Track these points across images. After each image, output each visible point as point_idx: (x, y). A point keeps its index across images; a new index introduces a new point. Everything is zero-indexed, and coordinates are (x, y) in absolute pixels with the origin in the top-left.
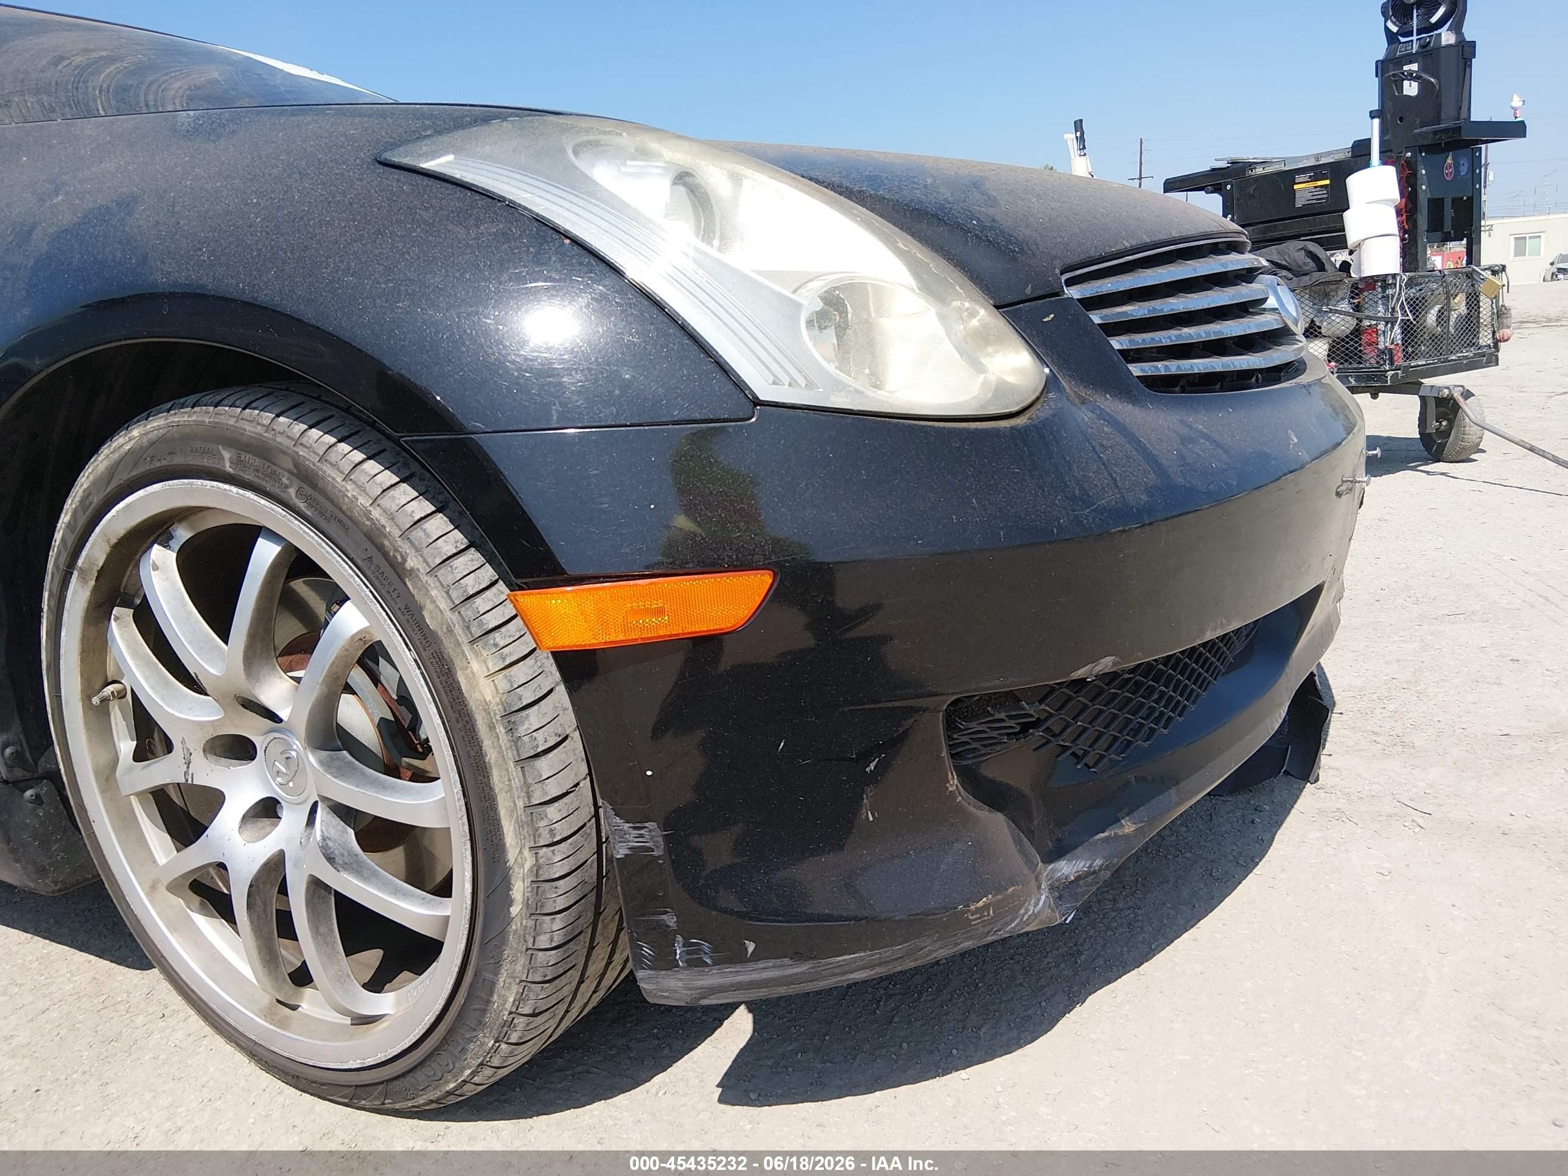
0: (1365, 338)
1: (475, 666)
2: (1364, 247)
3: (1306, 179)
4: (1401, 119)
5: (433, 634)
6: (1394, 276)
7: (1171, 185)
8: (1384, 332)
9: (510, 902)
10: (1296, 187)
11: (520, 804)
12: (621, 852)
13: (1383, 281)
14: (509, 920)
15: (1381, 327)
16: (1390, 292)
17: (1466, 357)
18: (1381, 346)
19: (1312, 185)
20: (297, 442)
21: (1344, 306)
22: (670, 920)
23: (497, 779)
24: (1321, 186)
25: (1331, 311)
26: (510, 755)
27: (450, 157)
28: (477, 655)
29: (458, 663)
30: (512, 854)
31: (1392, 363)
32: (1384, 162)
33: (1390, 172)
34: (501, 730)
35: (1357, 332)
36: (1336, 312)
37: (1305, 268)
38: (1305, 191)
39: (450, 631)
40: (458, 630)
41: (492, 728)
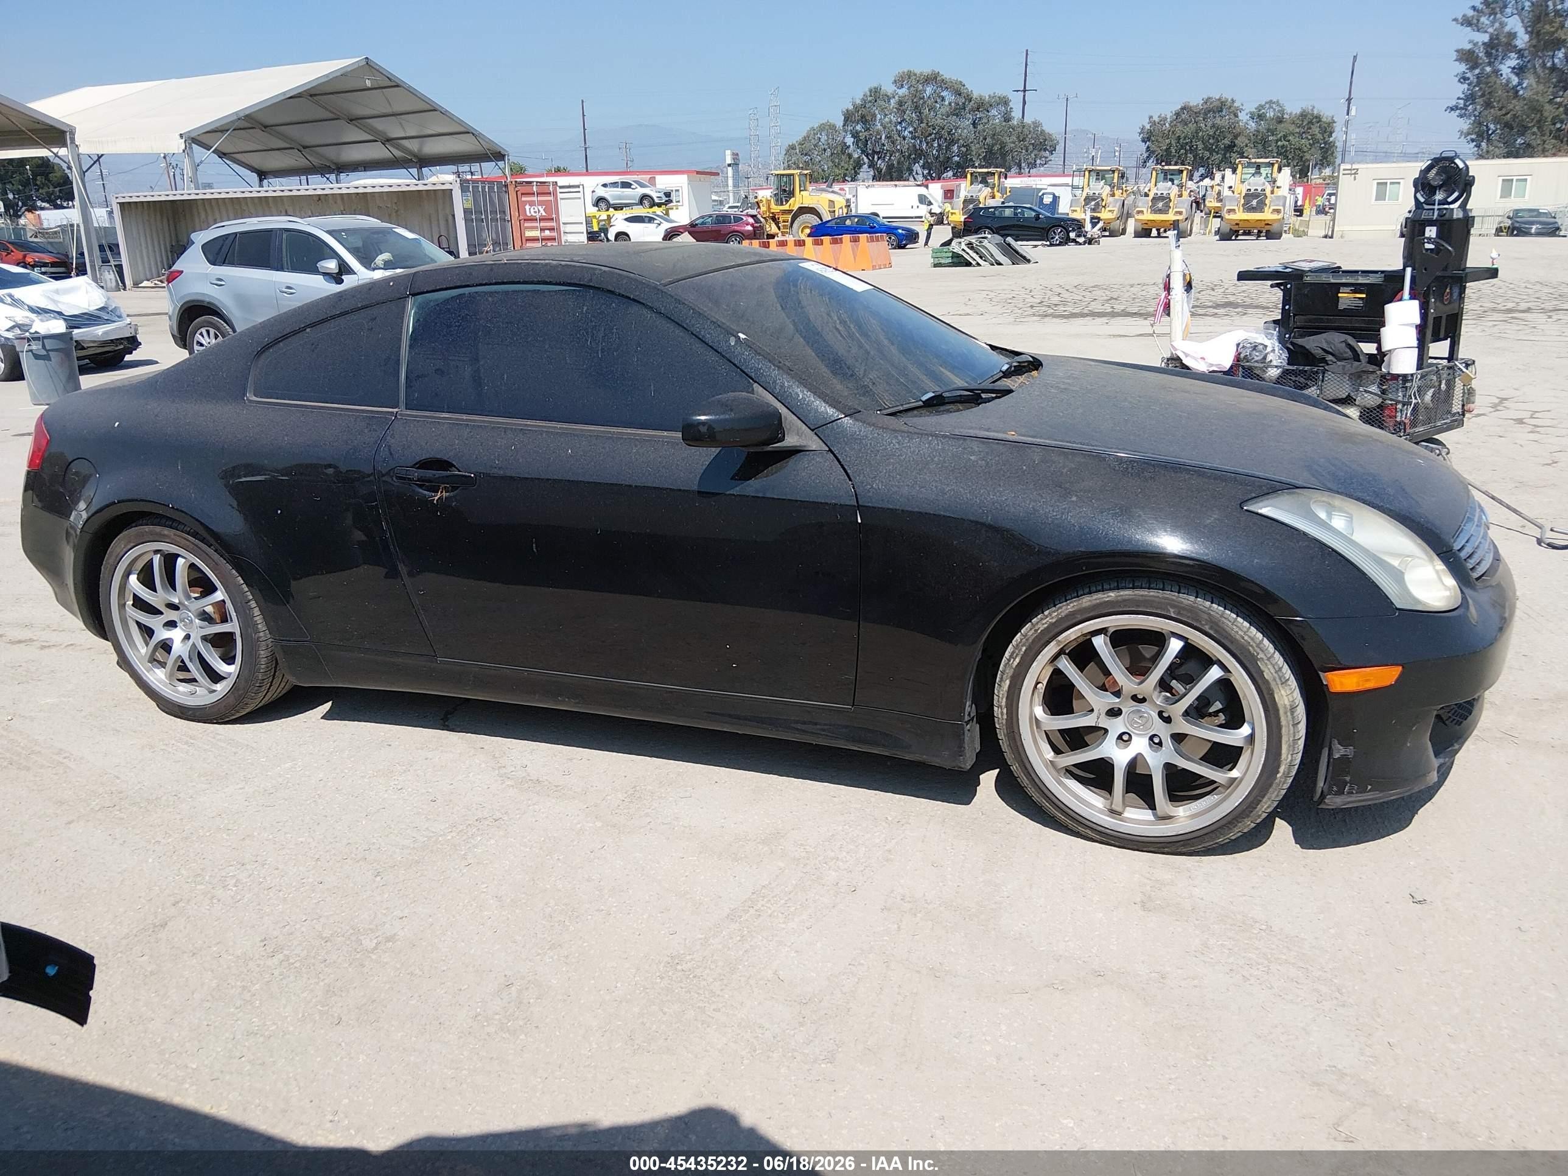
0: (1387, 412)
1: (1283, 692)
2: (1395, 353)
3: (1348, 291)
4: (1425, 269)
5: (1267, 681)
6: (1412, 375)
7: (1243, 276)
8: (1401, 411)
9: (1278, 772)
10: (1340, 295)
11: (1291, 739)
12: (1337, 756)
13: (1405, 378)
14: (1276, 778)
15: (1399, 406)
16: (1408, 385)
17: (1446, 423)
18: (1398, 419)
19: (1352, 295)
20: (1209, 609)
21: (1374, 388)
22: (1348, 779)
23: (1284, 731)
24: (1359, 298)
25: (1365, 391)
26: (1291, 723)
27: (1269, 508)
28: (1283, 688)
29: (1276, 691)
30: (1284, 756)
31: (1405, 432)
32: (1413, 297)
33: (1416, 304)
34: (1289, 714)
35: (1381, 407)
36: (1369, 392)
37: (1345, 355)
38: (1347, 298)
39: (1275, 680)
40: (1278, 680)
41: (1286, 713)
